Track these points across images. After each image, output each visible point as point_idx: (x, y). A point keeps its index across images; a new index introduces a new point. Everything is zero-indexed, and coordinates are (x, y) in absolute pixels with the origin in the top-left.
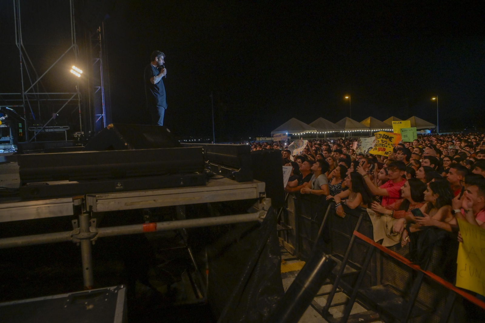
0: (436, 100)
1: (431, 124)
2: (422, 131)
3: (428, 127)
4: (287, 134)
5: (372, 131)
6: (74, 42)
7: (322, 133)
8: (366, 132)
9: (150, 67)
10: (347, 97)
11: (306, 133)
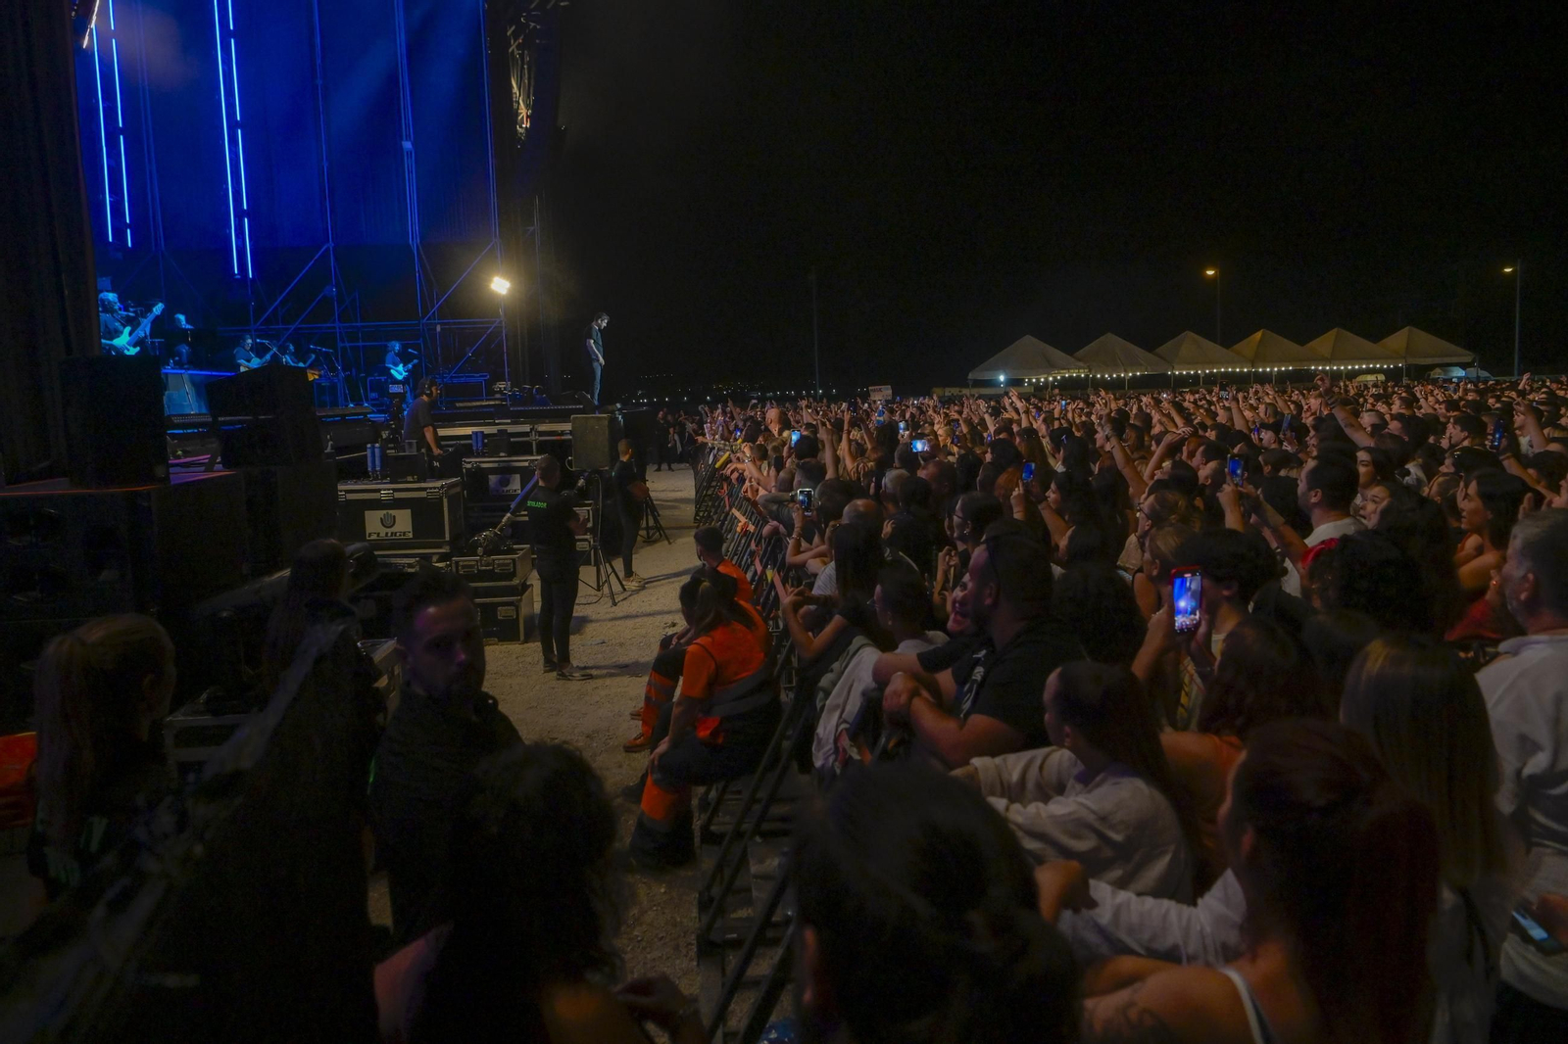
0: (1513, 274)
1: (1460, 350)
2: (1438, 370)
3: (1455, 360)
4: (1002, 378)
6: (495, 236)
7: (1119, 376)
8: (1241, 372)
9: (591, 328)
10: (1210, 273)
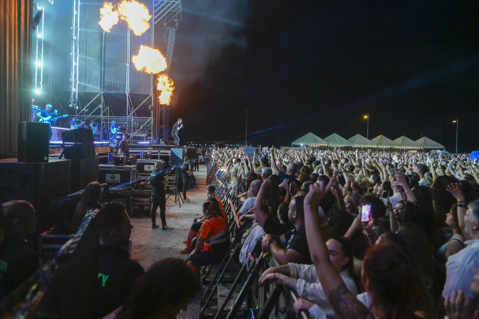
0: (456, 123)
1: (440, 145)
2: (433, 150)
3: (438, 148)
4: (302, 144)
5: (384, 147)
8: (374, 147)
11: (320, 146)
